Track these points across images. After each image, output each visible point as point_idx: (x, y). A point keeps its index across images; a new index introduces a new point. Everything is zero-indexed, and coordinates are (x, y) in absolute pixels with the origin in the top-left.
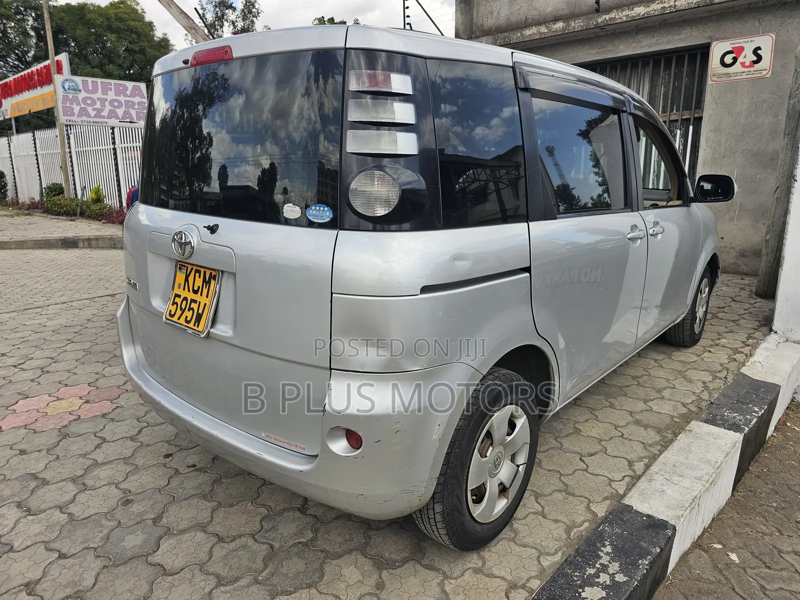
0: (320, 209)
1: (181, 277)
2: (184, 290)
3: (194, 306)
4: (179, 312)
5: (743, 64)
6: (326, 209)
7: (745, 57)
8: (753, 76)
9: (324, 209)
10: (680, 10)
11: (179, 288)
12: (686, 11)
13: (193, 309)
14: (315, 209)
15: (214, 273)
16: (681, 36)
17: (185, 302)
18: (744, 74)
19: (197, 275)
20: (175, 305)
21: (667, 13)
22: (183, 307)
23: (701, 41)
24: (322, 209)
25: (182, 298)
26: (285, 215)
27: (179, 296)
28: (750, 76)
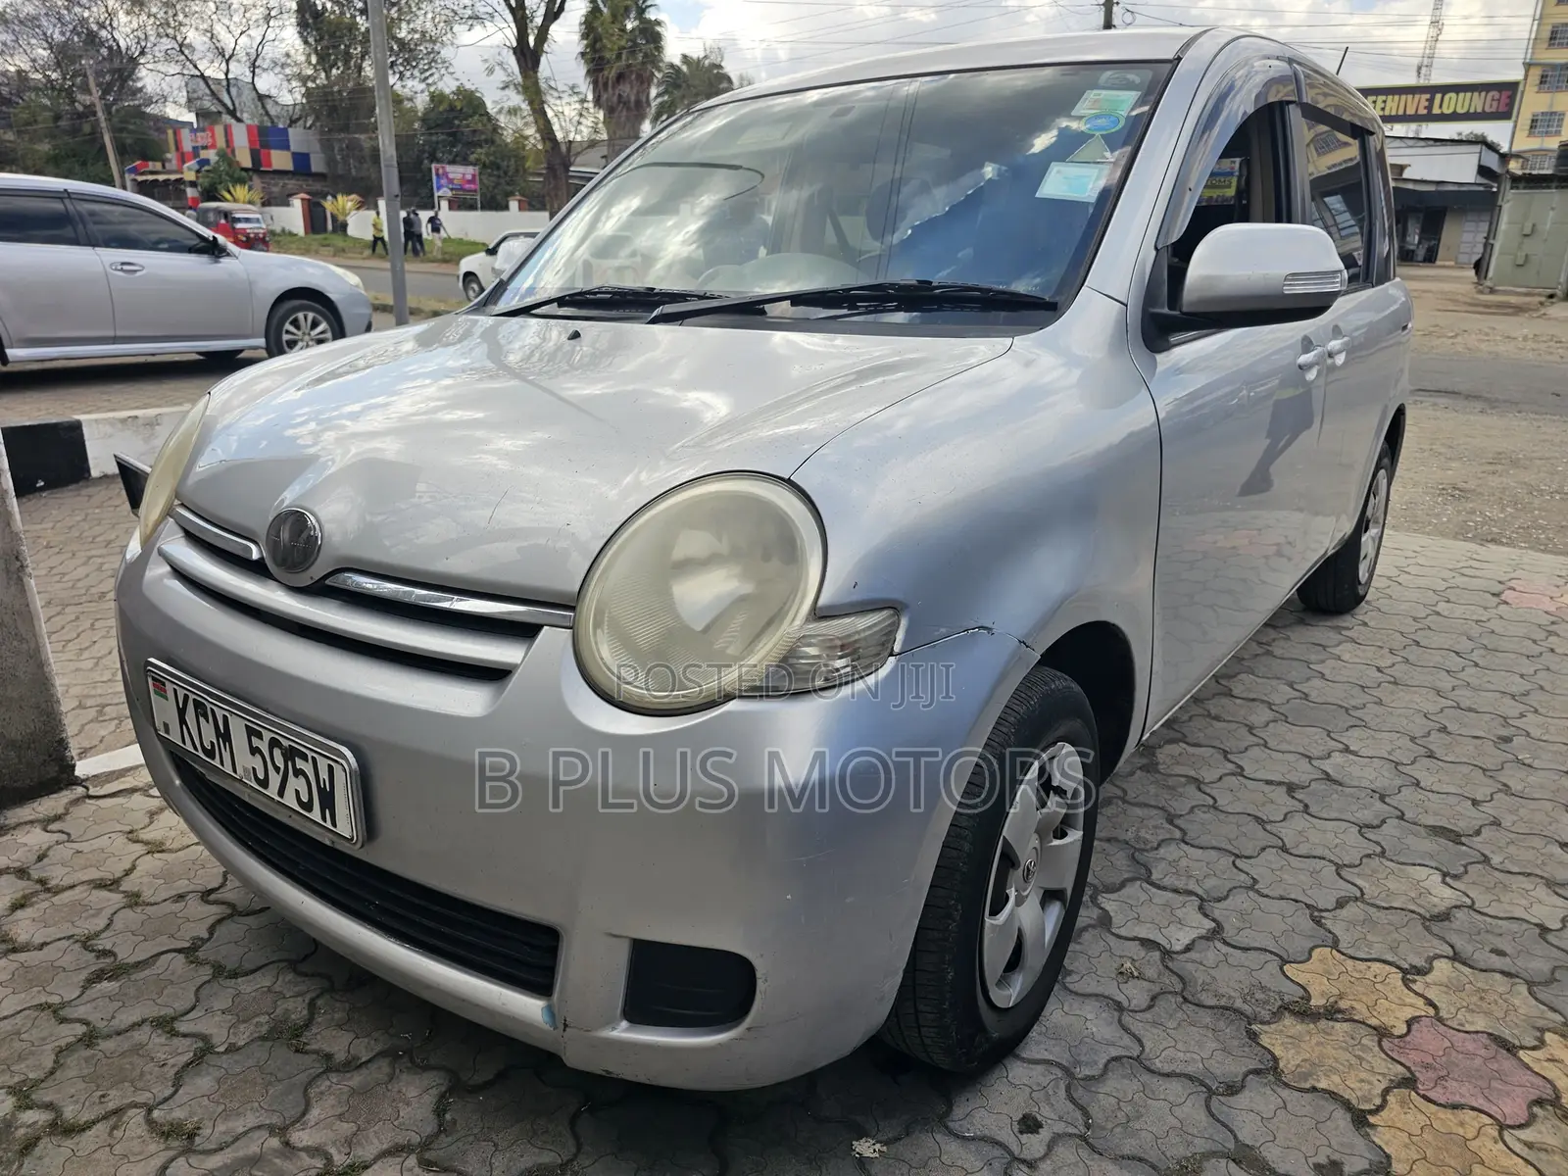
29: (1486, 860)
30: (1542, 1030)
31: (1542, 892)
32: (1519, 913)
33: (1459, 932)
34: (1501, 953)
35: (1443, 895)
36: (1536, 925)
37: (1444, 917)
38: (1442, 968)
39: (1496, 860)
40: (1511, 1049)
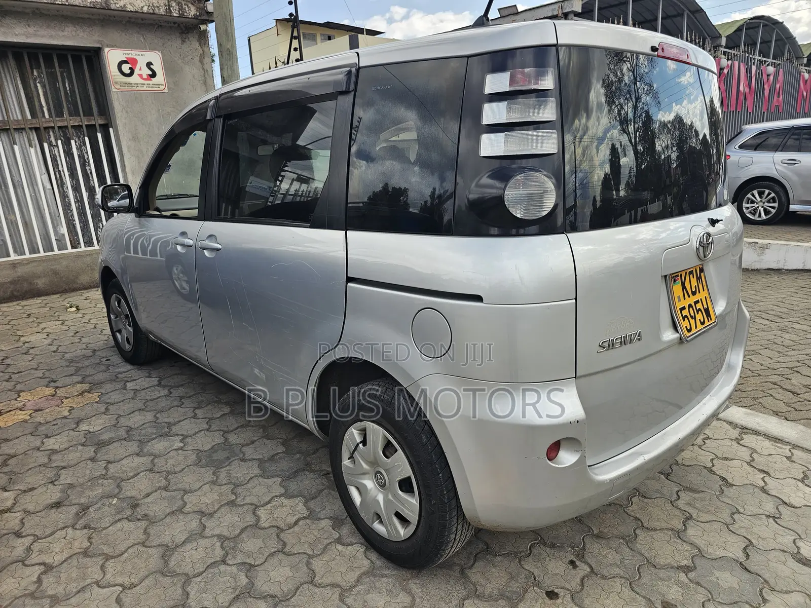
1: (677, 288)
2: (685, 299)
3: (699, 306)
4: (692, 322)
5: (141, 76)
7: (140, 69)
8: (153, 89)
10: (72, 5)
11: (679, 300)
12: (80, 8)
13: (700, 310)
15: (701, 267)
16: (66, 33)
17: (691, 309)
18: (145, 86)
19: (691, 276)
20: (686, 319)
21: (58, 4)
22: (692, 314)
23: (90, 43)
25: (687, 308)
27: (684, 308)
28: (150, 89)
29: (83, 445)
30: (31, 418)
31: (56, 447)
32: (58, 437)
33: (70, 423)
34: (54, 425)
35: (84, 427)
36: (50, 437)
37: (78, 424)
38: (66, 413)
39: (80, 447)
40: (36, 411)
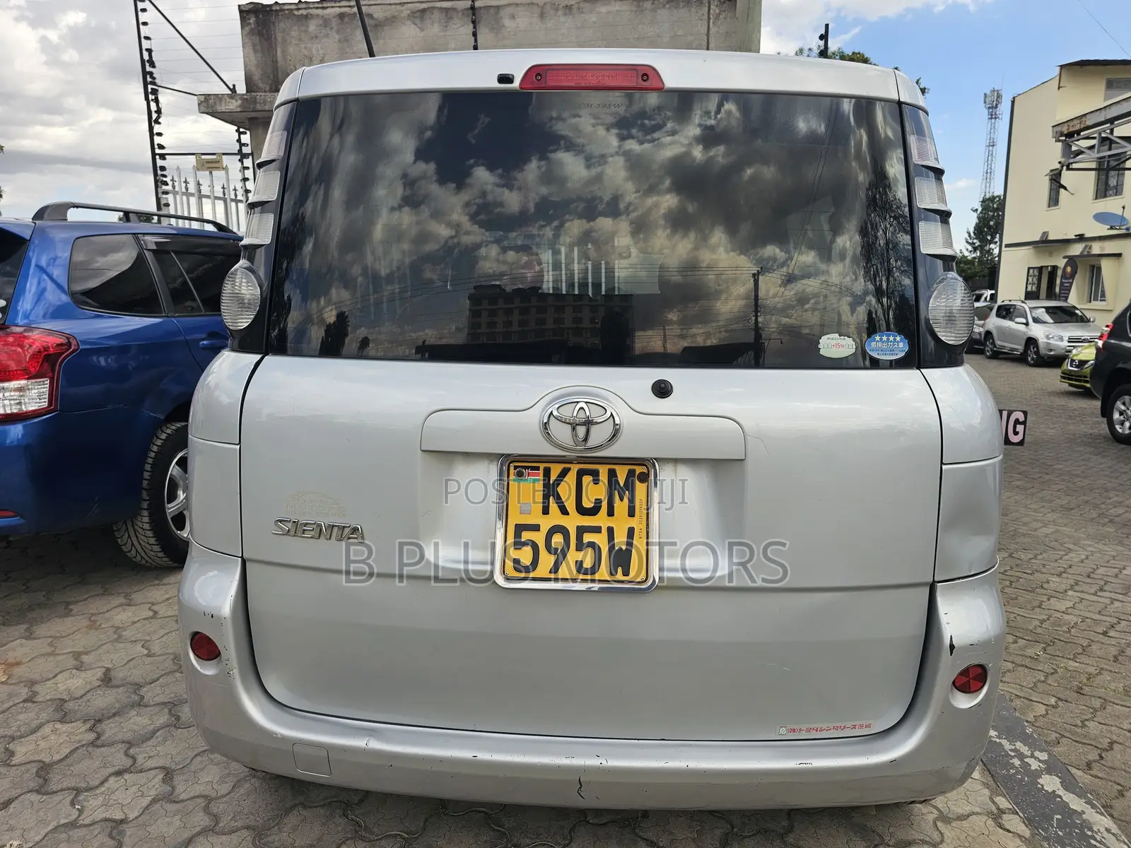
0: (888, 339)
2: (546, 513)
3: (593, 538)
6: (898, 338)
9: (895, 339)
11: (525, 510)
14: (881, 339)
15: (639, 470)
17: (559, 536)
19: (587, 478)
22: (558, 545)
24: (891, 338)
25: (545, 529)
26: (822, 352)
27: (533, 527)
